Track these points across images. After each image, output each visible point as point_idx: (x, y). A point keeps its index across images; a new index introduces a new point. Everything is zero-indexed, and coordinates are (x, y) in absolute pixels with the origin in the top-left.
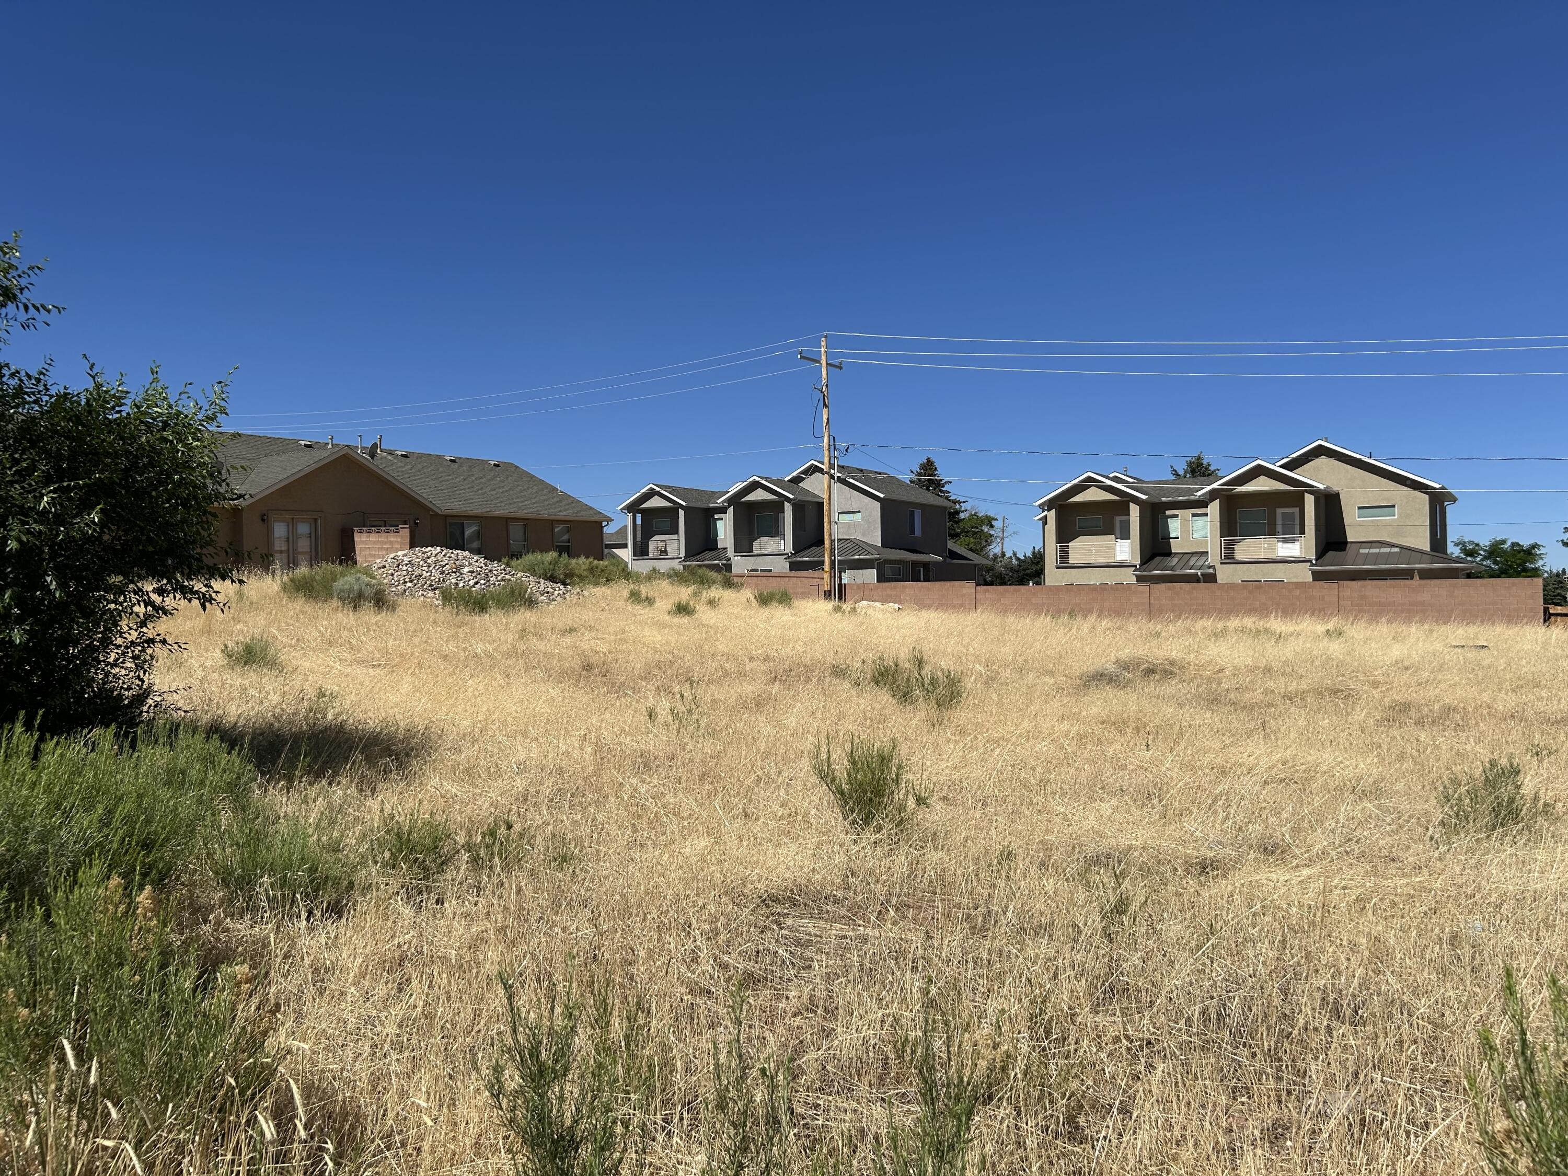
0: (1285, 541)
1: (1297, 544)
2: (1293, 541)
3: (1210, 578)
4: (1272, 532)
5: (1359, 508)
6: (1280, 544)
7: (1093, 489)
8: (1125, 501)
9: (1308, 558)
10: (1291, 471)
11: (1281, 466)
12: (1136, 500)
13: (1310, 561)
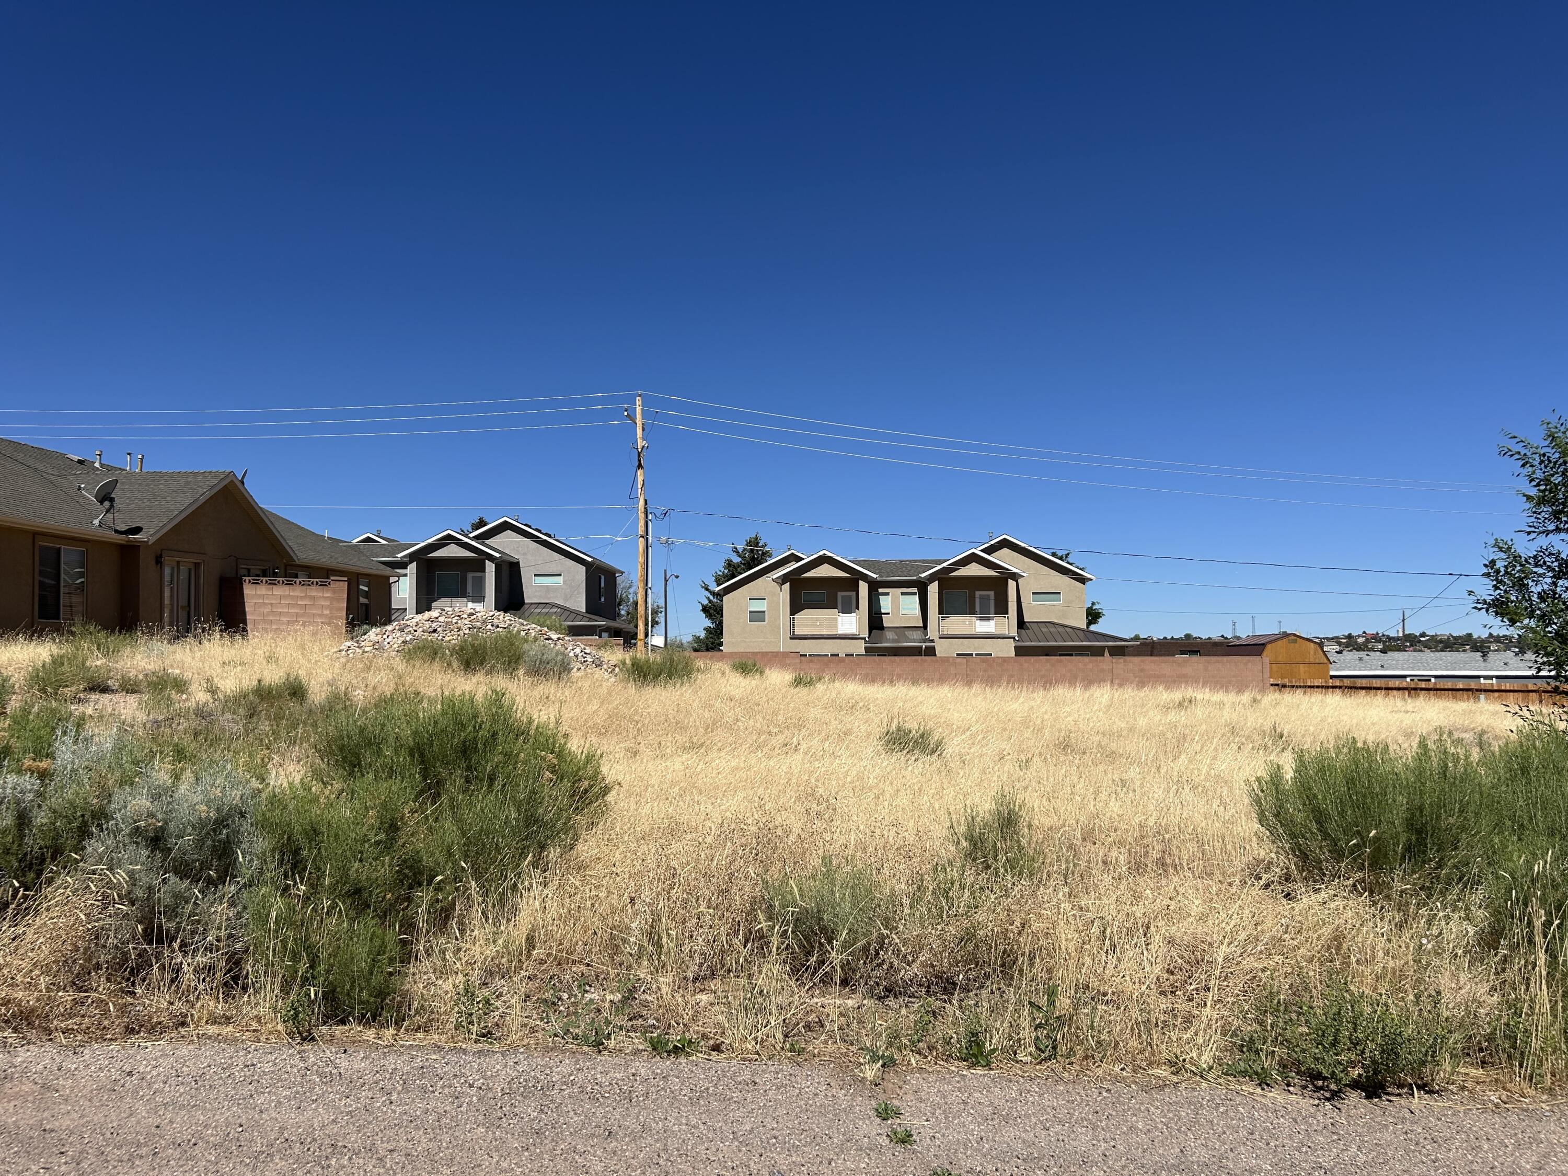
0: (982, 619)
1: (992, 623)
2: (988, 619)
3: (931, 651)
4: (972, 612)
5: (1034, 593)
6: (978, 622)
7: (826, 566)
8: (855, 578)
9: (1011, 635)
10: (989, 554)
11: (982, 551)
12: (865, 577)
13: (1014, 638)
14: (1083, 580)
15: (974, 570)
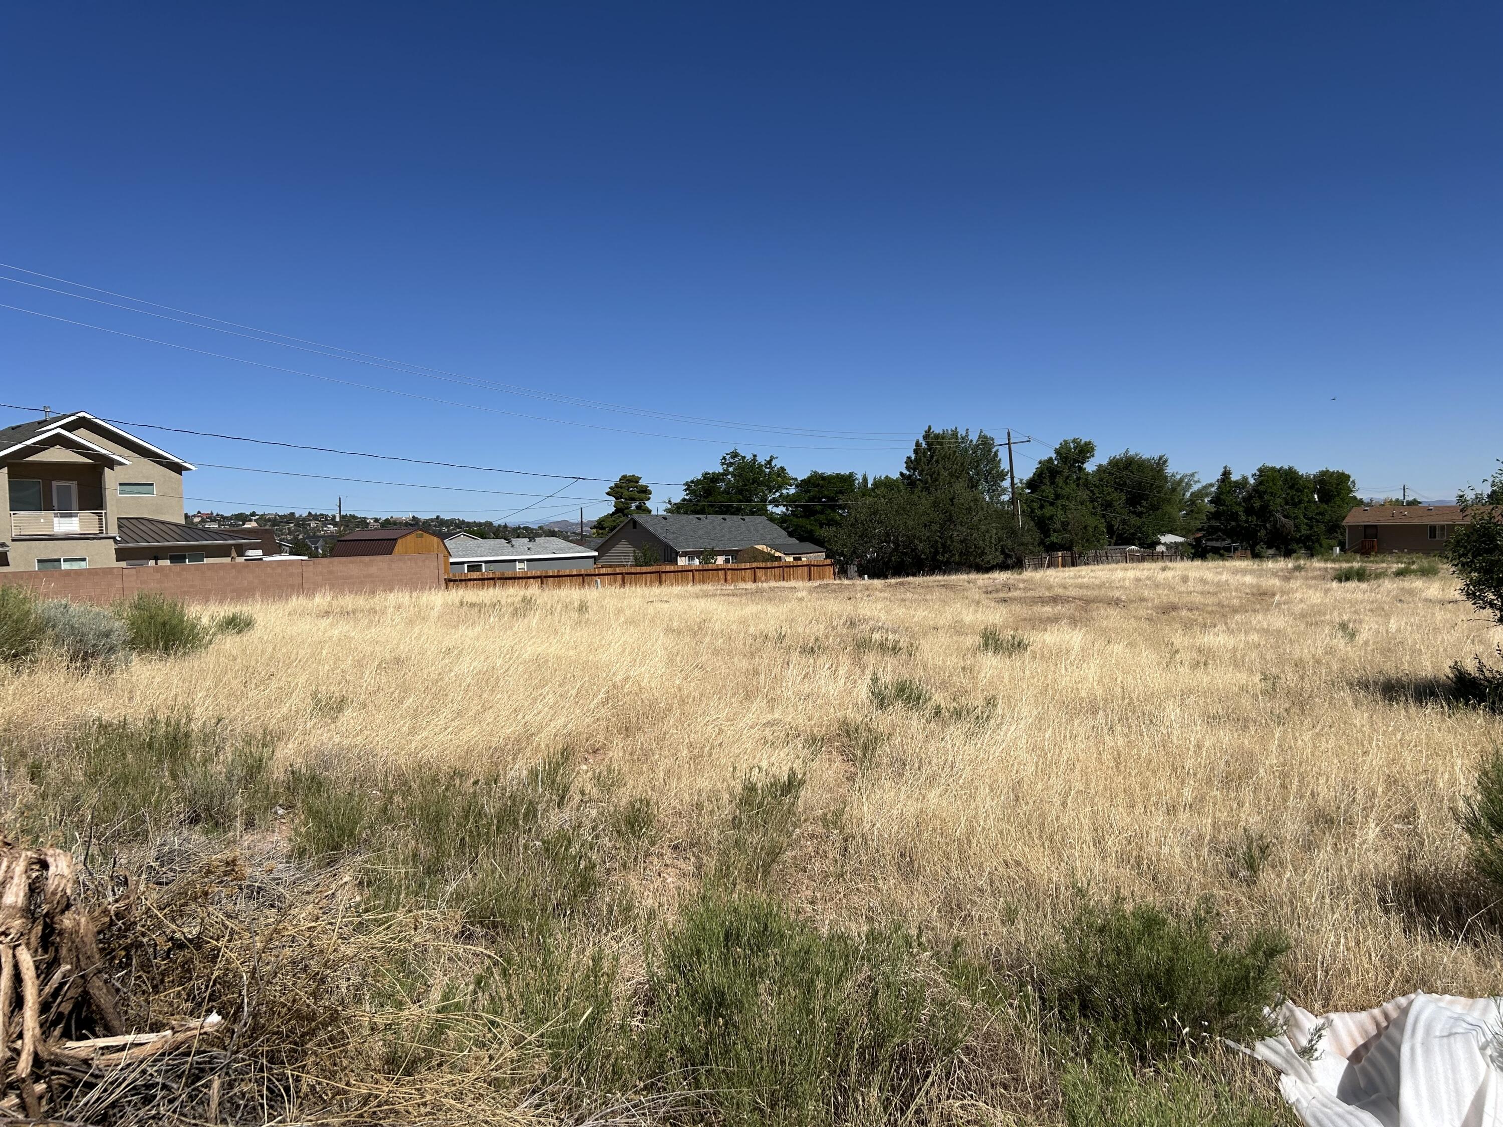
0: (59, 516)
1: (75, 520)
2: (70, 516)
4: (49, 507)
5: (121, 484)
6: (56, 519)
9: (108, 535)
13: (114, 538)
14: (178, 469)
15: (57, 455)
